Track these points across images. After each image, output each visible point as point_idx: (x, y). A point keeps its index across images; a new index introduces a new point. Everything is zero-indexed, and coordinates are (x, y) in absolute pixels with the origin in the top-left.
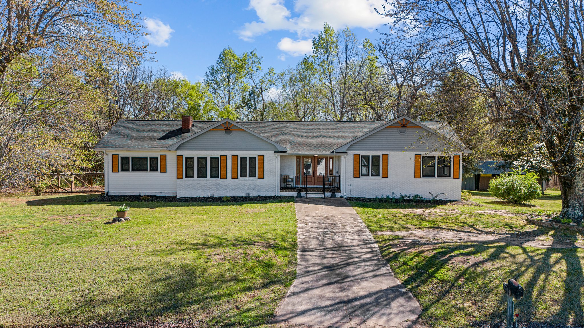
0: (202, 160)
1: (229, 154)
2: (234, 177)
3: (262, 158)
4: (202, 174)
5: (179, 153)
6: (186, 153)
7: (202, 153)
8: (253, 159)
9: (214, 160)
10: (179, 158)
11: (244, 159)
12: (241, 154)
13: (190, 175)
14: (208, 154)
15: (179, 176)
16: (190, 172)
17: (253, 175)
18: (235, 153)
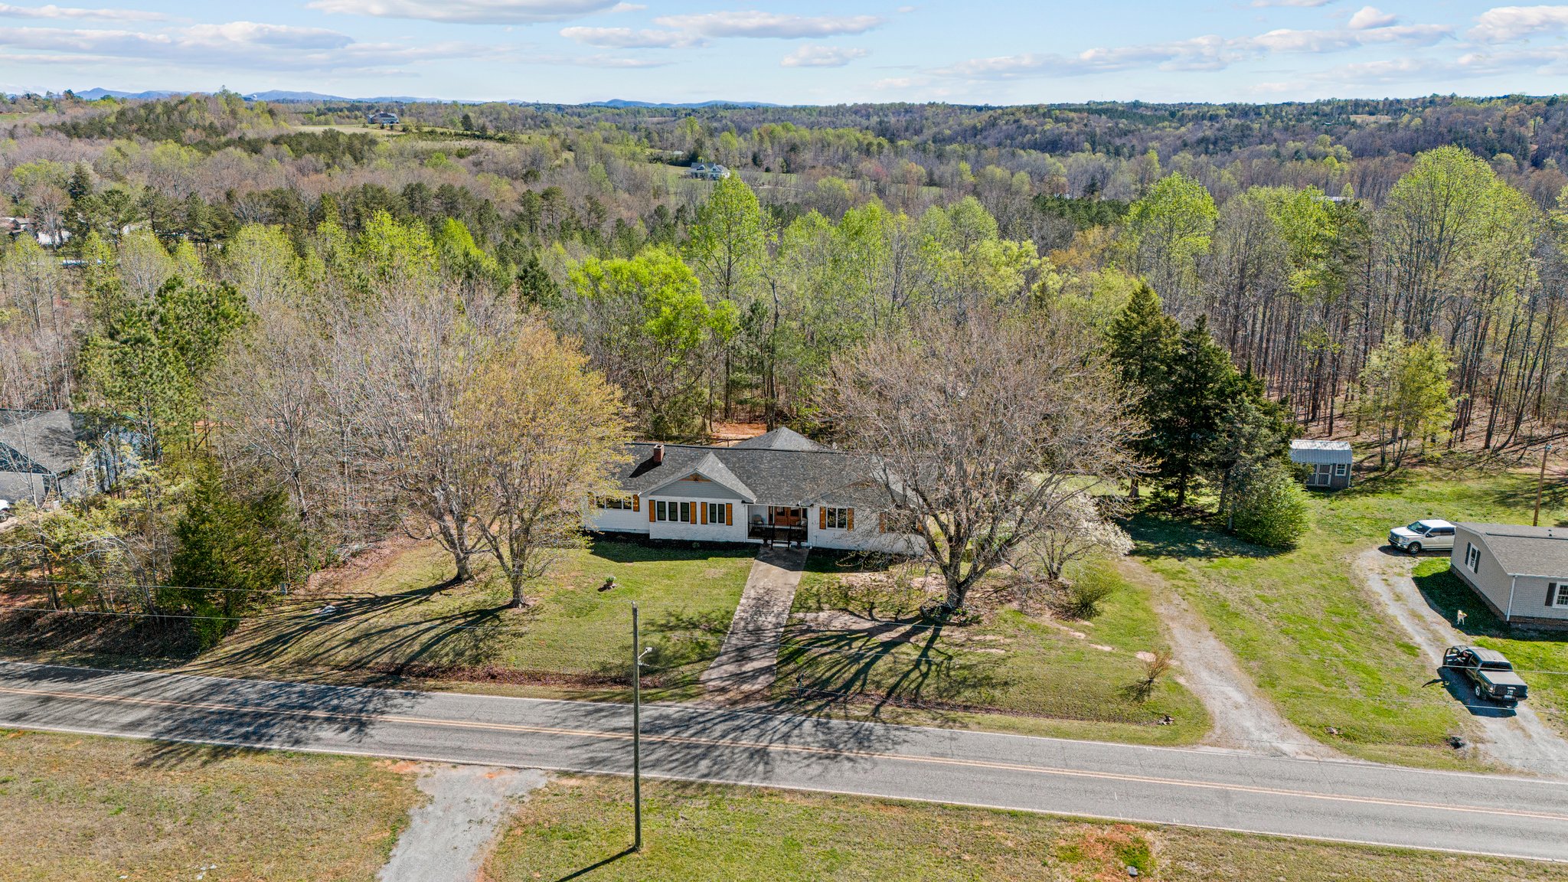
0: (673, 505)
1: (698, 500)
2: (704, 522)
3: (730, 506)
4: (673, 518)
5: (652, 498)
6: (658, 498)
7: (674, 499)
8: (721, 506)
9: (684, 506)
10: (651, 502)
11: (713, 506)
12: (710, 501)
13: (661, 518)
14: (679, 500)
15: (652, 519)
16: (662, 514)
17: (721, 521)
18: (705, 500)
